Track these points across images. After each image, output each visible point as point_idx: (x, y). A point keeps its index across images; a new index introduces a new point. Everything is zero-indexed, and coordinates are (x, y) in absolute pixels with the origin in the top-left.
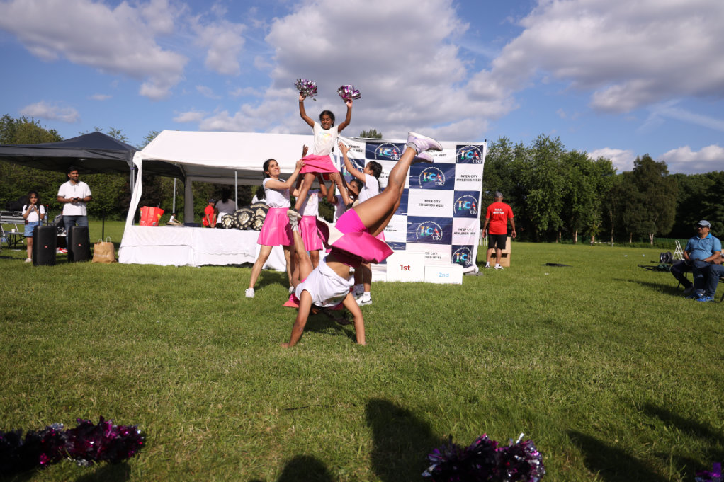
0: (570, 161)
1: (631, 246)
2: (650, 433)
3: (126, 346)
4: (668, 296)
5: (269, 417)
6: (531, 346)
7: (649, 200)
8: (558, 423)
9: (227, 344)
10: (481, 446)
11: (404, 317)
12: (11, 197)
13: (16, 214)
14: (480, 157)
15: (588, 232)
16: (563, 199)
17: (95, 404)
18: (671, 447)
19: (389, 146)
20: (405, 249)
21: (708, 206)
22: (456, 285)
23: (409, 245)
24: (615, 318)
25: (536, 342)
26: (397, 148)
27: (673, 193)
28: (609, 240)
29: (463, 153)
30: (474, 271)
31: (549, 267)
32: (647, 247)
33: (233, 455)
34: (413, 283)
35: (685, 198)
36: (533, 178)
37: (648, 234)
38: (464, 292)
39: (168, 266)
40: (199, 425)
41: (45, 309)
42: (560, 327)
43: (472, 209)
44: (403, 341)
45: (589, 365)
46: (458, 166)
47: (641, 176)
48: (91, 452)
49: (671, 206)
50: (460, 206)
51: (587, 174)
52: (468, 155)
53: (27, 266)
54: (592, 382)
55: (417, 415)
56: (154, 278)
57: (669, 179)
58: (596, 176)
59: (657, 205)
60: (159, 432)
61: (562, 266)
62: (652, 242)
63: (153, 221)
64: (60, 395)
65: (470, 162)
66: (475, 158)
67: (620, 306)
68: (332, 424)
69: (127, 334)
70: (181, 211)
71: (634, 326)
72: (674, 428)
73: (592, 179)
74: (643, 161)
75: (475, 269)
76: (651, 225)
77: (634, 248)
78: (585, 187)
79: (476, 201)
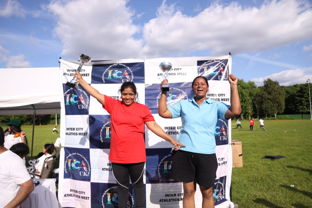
7: (272, 98)
15: (247, 114)
19: (119, 67)
21: (298, 99)
27: (282, 95)
28: (257, 118)
29: (205, 69)
32: (274, 119)
35: (287, 96)
37: (274, 114)
47: (268, 88)
49: (283, 100)
51: (244, 88)
58: (249, 89)
59: (277, 100)
62: (276, 117)
73: (247, 90)
74: (267, 81)
75: (230, 204)
76: (275, 109)
77: (268, 120)
78: (245, 94)
79: (226, 124)
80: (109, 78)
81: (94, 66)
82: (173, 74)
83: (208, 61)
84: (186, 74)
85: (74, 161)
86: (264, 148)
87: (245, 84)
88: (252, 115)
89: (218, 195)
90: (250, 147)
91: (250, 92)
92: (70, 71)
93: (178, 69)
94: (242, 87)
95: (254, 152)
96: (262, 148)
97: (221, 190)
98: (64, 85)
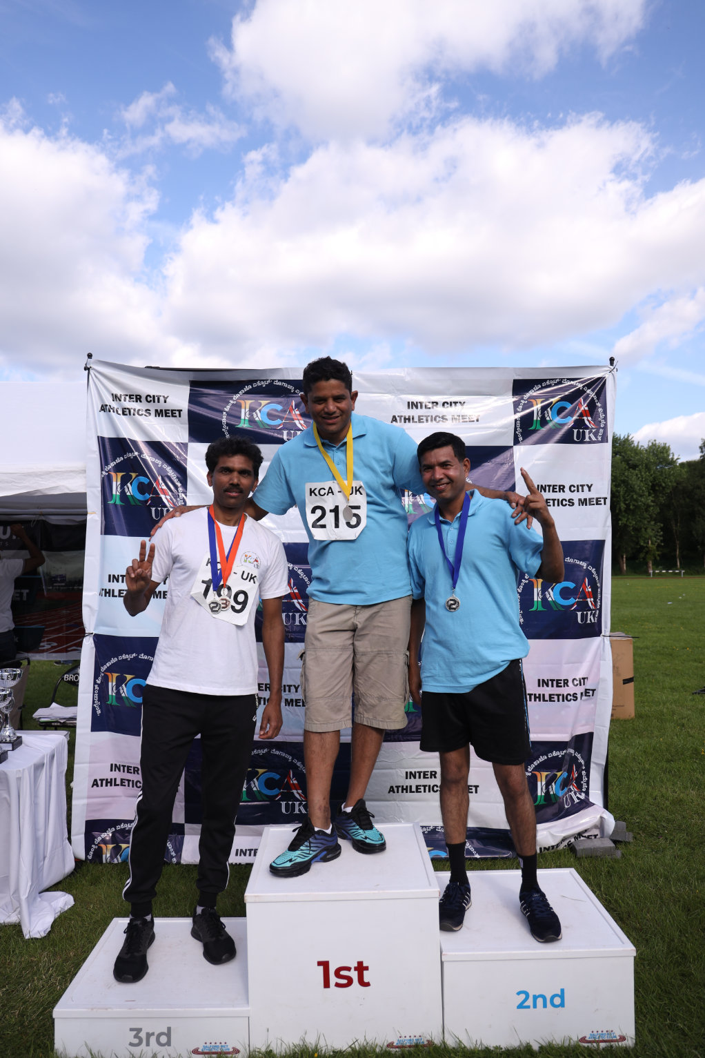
15: (642, 555)
19: (274, 390)
28: (673, 566)
29: (537, 407)
50: (537, 598)
51: (634, 467)
52: (555, 414)
58: (648, 468)
66: (580, 425)
73: (643, 473)
75: (601, 818)
78: (637, 488)
79: (595, 576)
80: (244, 424)
81: (194, 384)
82: (438, 419)
83: (545, 380)
84: (477, 421)
85: (126, 678)
86: (700, 663)
87: (637, 454)
88: (658, 558)
89: (566, 789)
90: (653, 659)
91: (654, 478)
92: (123, 398)
93: (455, 403)
94: (627, 462)
95: (667, 675)
96: (695, 661)
97: (576, 775)
98: (101, 440)
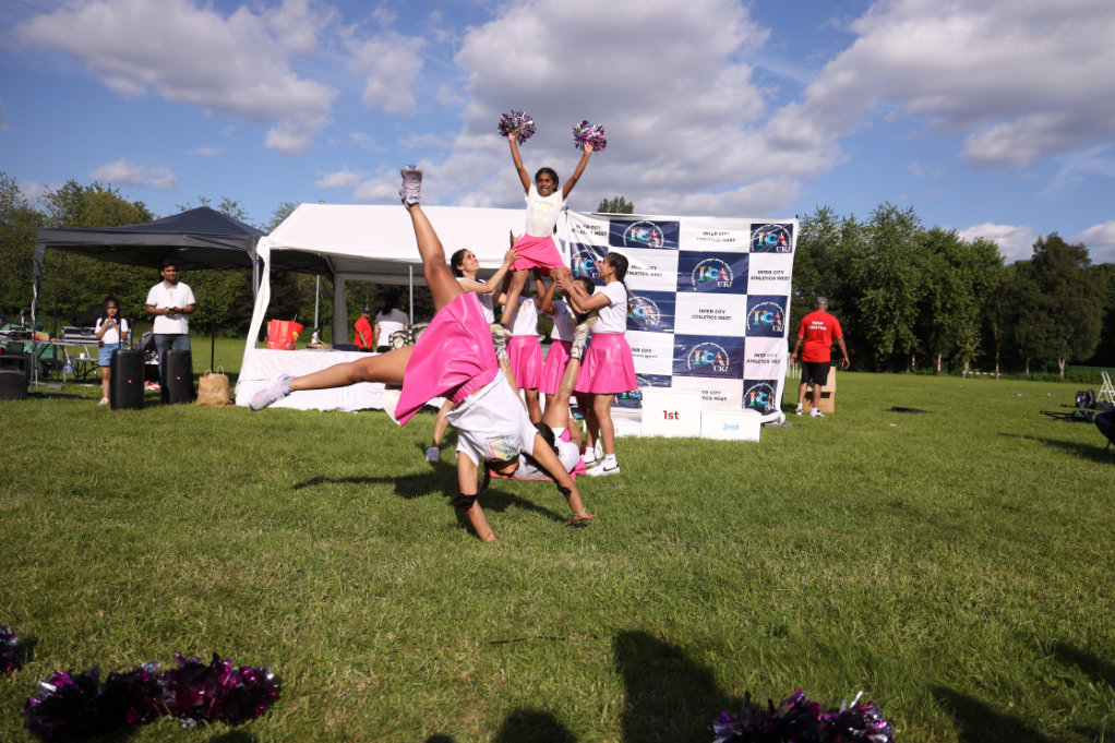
0: (930, 244)
1: (1028, 379)
2: (1066, 693)
3: (248, 538)
4: (1090, 462)
5: (464, 655)
6: (870, 544)
7: (1057, 305)
8: (916, 672)
9: (399, 536)
10: (795, 711)
11: (670, 494)
12: (79, 303)
13: (86, 331)
14: (788, 243)
15: (958, 356)
16: (918, 304)
17: (204, 629)
18: (1101, 717)
19: (645, 225)
20: (669, 386)
22: (750, 443)
23: (676, 380)
24: (1004, 499)
25: (878, 538)
26: (658, 228)
27: (1097, 295)
28: (993, 369)
29: (761, 237)
30: (779, 421)
31: (896, 414)
32: (1055, 380)
33: (411, 716)
34: (683, 439)
36: (871, 272)
37: (1056, 360)
38: (763, 454)
39: (309, 411)
40: (359, 666)
41: (130, 477)
42: (915, 514)
43: (776, 323)
44: (669, 534)
45: (964, 577)
46: (753, 256)
47: (1044, 268)
48: (200, 707)
49: (1095, 315)
50: (757, 319)
51: (957, 264)
52: (769, 239)
53: (102, 410)
54: (970, 606)
55: (692, 656)
56: (288, 430)
57: (1091, 272)
58: (970, 265)
59: (1071, 313)
60: (300, 676)
61: (917, 411)
62: (1062, 373)
63: (286, 342)
64: (153, 615)
65: (773, 250)
66: (780, 244)
67: (1012, 480)
68: (562, 668)
69: (250, 519)
70: (327, 323)
71: (1036, 512)
72: (1105, 686)
73: (965, 272)
74: (1048, 244)
75: (779, 416)
76: (1061, 346)
77: (1032, 382)
78: (955, 286)
79: (782, 311)
80: (633, 239)
81: (611, 221)
83: (766, 224)
87: (960, 251)
88: (975, 360)
91: (977, 277)
92: (581, 226)
93: (725, 233)
94: (950, 259)
97: (770, 398)
98: (571, 245)
